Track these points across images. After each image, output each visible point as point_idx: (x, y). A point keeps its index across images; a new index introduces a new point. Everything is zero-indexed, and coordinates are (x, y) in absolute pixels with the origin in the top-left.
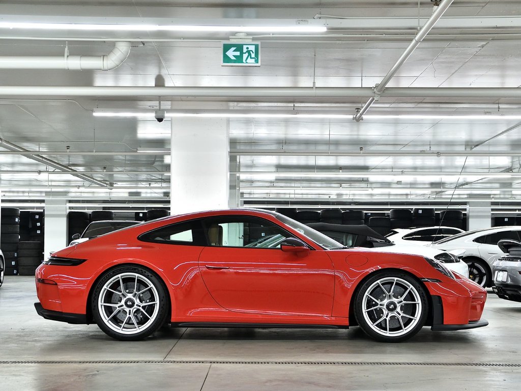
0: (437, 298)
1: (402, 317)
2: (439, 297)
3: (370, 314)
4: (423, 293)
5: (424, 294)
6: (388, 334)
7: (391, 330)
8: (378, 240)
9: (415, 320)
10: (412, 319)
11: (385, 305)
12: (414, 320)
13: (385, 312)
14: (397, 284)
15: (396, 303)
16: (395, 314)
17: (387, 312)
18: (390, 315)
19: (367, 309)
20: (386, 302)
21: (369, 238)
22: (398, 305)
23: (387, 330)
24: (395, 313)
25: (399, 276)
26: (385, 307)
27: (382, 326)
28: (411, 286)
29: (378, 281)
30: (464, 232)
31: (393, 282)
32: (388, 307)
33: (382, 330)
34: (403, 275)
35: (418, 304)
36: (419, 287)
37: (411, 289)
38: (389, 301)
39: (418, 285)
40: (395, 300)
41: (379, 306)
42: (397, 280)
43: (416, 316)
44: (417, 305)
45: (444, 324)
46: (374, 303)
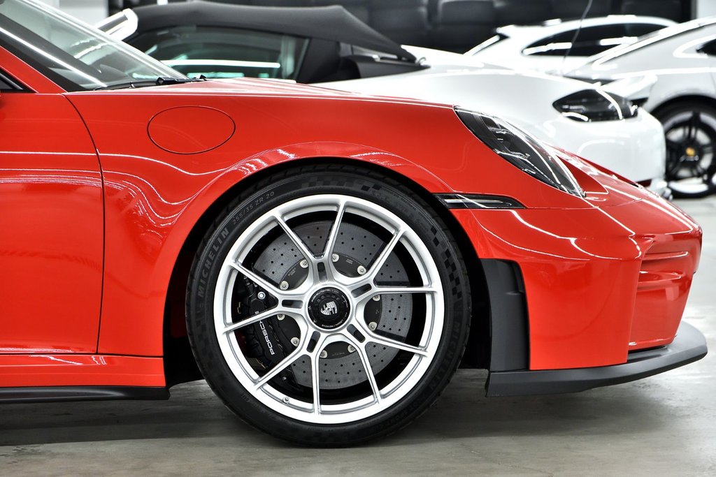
0: (504, 270)
1: (371, 347)
2: (513, 266)
3: (248, 340)
4: (448, 253)
5: (455, 258)
6: (315, 414)
7: (329, 397)
8: (376, 56)
9: (421, 356)
10: (410, 355)
11: (306, 301)
12: (415, 358)
13: (307, 329)
14: (348, 218)
15: (348, 292)
16: (343, 335)
17: (312, 330)
18: (326, 339)
19: (235, 320)
20: (308, 289)
21: (346, 50)
22: (353, 301)
23: (311, 401)
24: (345, 331)
25: (357, 187)
26: (304, 310)
27: (292, 386)
28: (404, 228)
29: (276, 212)
30: (672, 27)
31: (335, 214)
32: (315, 309)
33: (293, 401)
34: (369, 183)
35: (432, 293)
36: (434, 231)
37: (404, 236)
38: (320, 285)
39: (429, 220)
40: (343, 283)
41: (280, 308)
42: (347, 206)
43: (422, 343)
44: (428, 298)
45: (532, 368)
46: (261, 295)
